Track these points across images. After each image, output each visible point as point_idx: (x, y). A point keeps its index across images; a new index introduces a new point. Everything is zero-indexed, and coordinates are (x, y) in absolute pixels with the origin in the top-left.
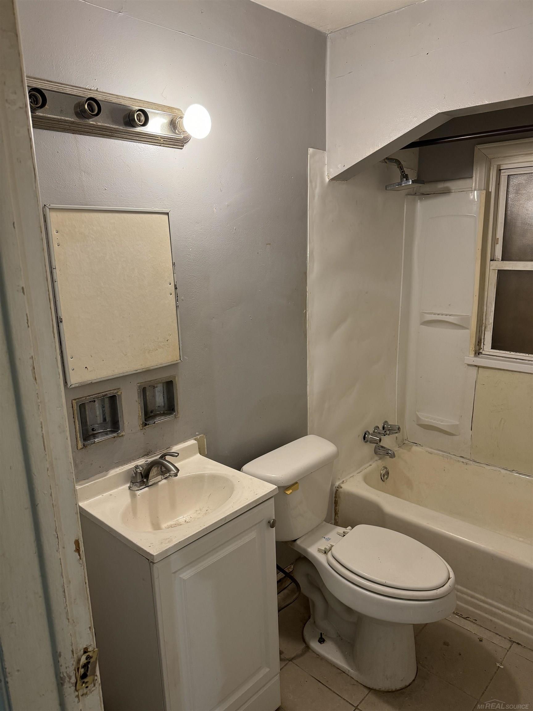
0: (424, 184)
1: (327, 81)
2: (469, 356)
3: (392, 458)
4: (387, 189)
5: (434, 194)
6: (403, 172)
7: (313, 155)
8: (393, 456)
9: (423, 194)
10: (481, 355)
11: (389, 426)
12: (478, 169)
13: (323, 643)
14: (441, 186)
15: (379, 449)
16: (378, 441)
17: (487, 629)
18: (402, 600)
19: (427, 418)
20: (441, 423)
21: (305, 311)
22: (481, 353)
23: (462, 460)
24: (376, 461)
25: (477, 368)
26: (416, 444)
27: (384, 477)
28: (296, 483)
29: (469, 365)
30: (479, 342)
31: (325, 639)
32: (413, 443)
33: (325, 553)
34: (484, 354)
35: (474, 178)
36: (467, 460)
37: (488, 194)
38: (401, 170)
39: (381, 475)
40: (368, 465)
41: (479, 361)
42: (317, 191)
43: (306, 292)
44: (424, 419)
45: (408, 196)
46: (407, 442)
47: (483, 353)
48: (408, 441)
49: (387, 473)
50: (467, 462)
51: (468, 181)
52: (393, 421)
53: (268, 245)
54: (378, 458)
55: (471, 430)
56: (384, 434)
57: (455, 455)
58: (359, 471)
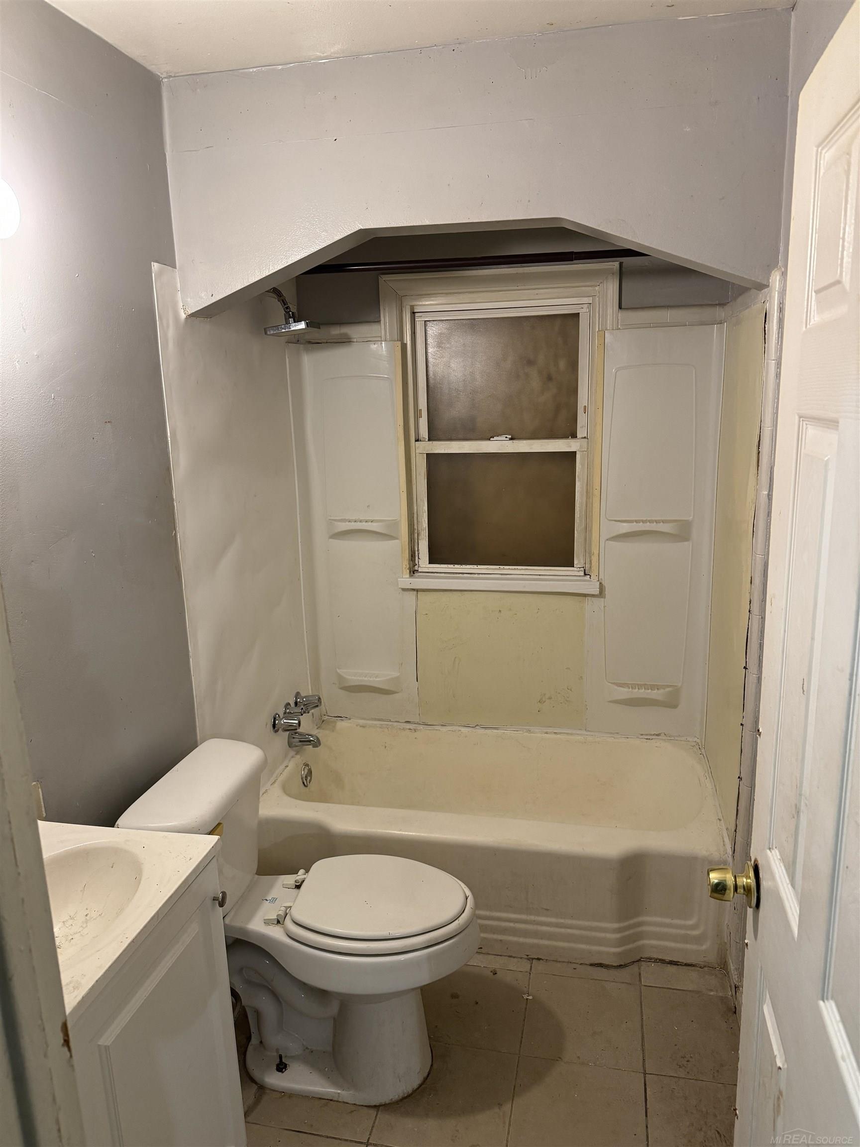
0: (320, 328)
1: (167, 154)
2: (402, 578)
3: (317, 747)
4: (268, 333)
5: (327, 342)
6: (287, 308)
7: (160, 273)
8: (317, 743)
9: (310, 342)
10: (417, 574)
11: (304, 699)
12: (387, 309)
13: (285, 1070)
14: (336, 331)
15: (294, 738)
16: (297, 726)
17: (498, 955)
18: (417, 951)
19: (355, 675)
20: (377, 679)
21: (174, 532)
22: (418, 570)
23: (408, 726)
24: (293, 757)
25: (415, 593)
26: (341, 717)
27: (306, 780)
28: (219, 824)
29: (404, 590)
30: (413, 556)
31: (287, 1063)
32: (336, 717)
33: (278, 922)
34: (421, 572)
35: (382, 322)
36: (417, 725)
37: (404, 347)
38: (285, 305)
39: (302, 779)
40: (283, 767)
41: (418, 582)
42: (171, 333)
43: (172, 500)
44: (350, 677)
45: (289, 344)
46: (327, 717)
47: (419, 571)
48: (329, 716)
49: (310, 772)
50: (415, 728)
51: (374, 327)
52: (307, 691)
53: (109, 424)
54: (295, 753)
55: (417, 681)
56: (301, 713)
57: (398, 722)
58: (272, 780)
